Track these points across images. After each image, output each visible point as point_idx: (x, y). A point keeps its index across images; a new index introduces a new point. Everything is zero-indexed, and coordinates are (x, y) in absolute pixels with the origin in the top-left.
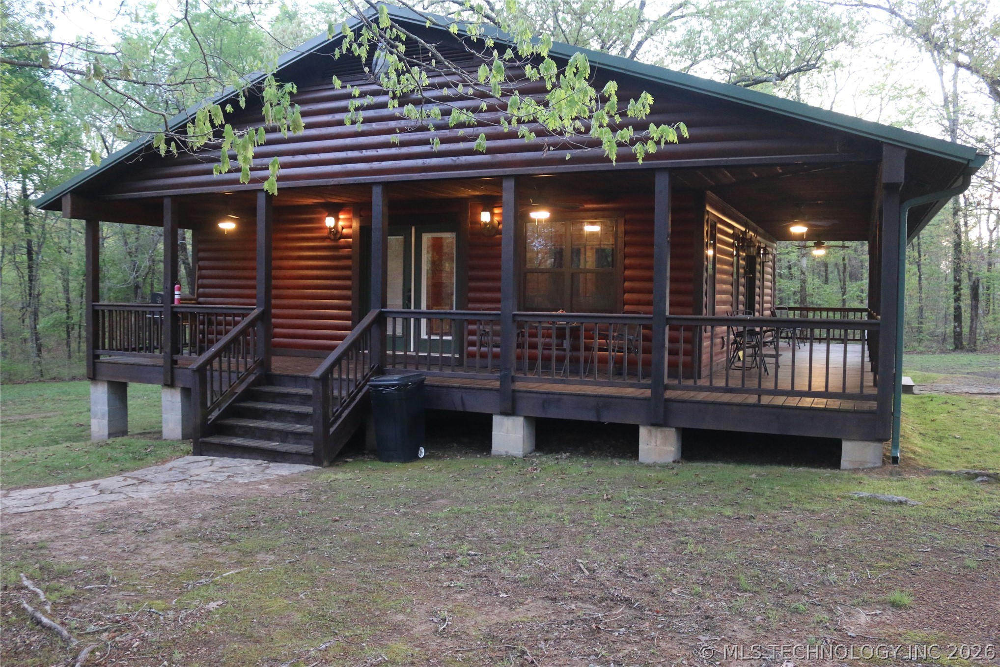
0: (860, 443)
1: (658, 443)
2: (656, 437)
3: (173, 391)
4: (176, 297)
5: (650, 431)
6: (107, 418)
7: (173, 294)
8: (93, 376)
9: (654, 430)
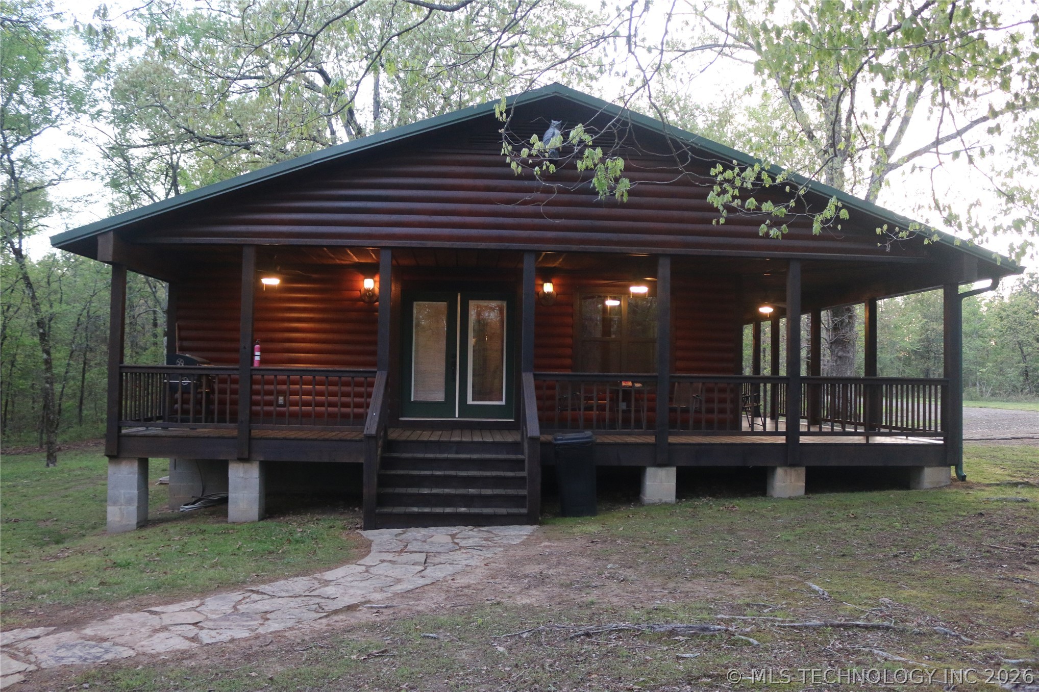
0: (937, 469)
1: (793, 481)
2: (791, 475)
3: (247, 465)
4: (257, 358)
5: (786, 471)
6: (136, 504)
7: (253, 355)
8: (115, 455)
9: (788, 469)
